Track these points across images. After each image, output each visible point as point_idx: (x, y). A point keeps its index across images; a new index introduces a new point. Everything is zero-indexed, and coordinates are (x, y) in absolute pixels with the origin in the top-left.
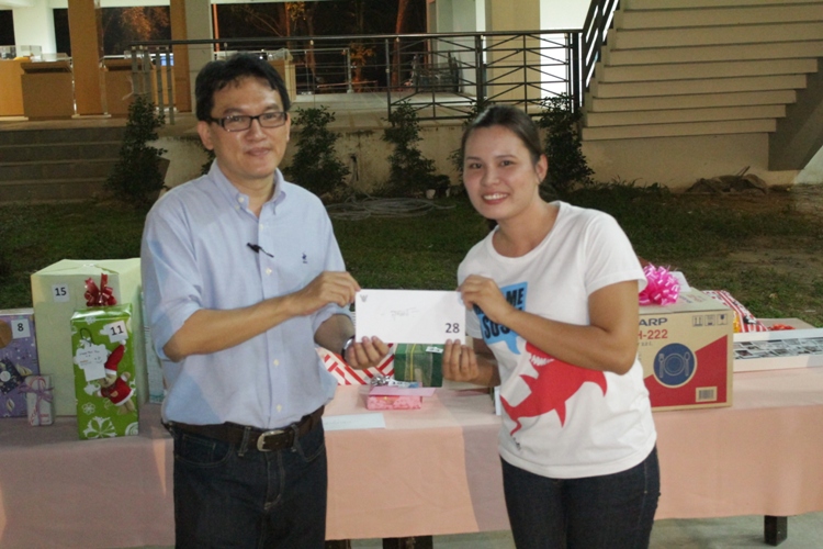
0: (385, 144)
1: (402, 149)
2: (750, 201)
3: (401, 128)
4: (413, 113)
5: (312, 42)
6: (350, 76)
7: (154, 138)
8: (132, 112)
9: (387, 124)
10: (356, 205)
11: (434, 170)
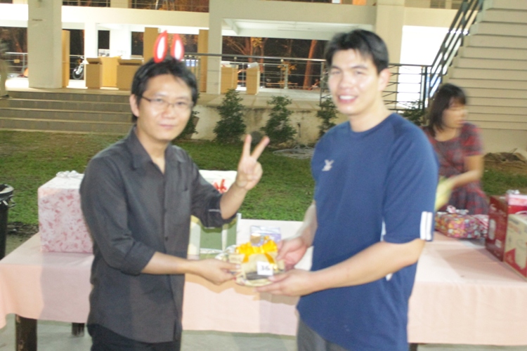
0: (317, 119)
1: (327, 123)
2: (518, 168)
3: (327, 111)
6: (286, 79)
9: (319, 108)
10: (300, 150)
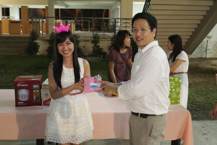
0: (91, 44)
1: (95, 45)
3: (96, 40)
4: (99, 37)
5: (75, 19)
6: (89, 27)
7: (36, 40)
8: (31, 34)
9: (93, 39)
11: (103, 50)
